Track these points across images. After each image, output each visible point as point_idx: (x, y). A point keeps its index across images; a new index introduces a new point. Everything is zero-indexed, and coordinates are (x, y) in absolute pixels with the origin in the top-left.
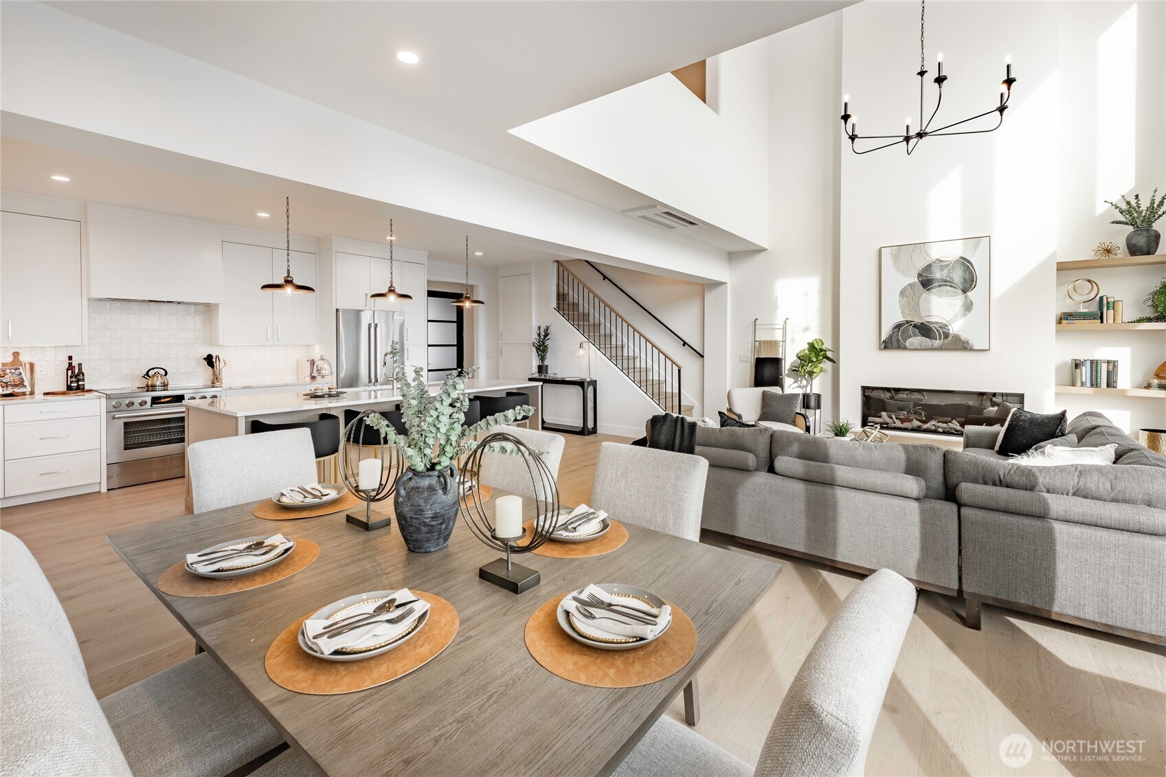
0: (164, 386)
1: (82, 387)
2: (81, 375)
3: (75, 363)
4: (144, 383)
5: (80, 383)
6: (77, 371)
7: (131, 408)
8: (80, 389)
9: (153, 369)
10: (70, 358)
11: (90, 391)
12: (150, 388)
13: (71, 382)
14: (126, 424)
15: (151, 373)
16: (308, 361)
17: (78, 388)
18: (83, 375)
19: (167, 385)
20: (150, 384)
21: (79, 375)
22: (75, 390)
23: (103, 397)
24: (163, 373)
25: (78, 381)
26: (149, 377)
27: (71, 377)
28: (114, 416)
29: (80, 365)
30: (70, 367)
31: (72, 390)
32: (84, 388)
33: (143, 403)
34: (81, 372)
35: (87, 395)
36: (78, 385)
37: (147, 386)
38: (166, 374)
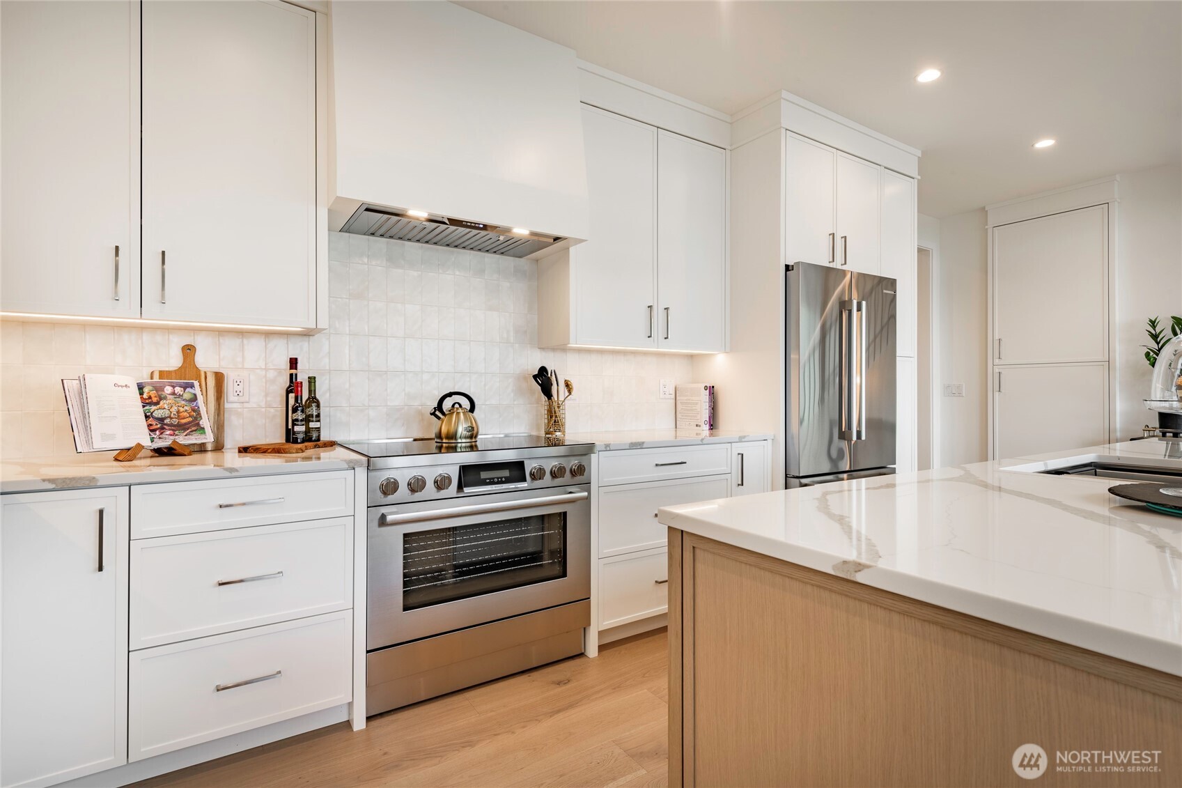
0: (471, 437)
1: (314, 435)
2: (314, 405)
3: (302, 377)
4: (434, 427)
5: (312, 425)
6: (305, 396)
7: (418, 496)
8: (312, 439)
9: (450, 395)
10: (293, 363)
11: (332, 444)
12: (445, 443)
13: (295, 422)
14: (407, 537)
15: (447, 404)
16: (706, 388)
17: (308, 438)
18: (318, 406)
19: (476, 437)
20: (444, 430)
21: (309, 406)
22: (304, 441)
23: (361, 465)
24: (466, 403)
25: (307, 420)
26: (443, 414)
27: (295, 410)
28: (383, 517)
29: (312, 380)
30: (293, 386)
31: (295, 441)
32: (318, 439)
33: (441, 483)
34: (313, 400)
35: (326, 455)
36: (308, 431)
37: (439, 436)
38: (472, 409)
